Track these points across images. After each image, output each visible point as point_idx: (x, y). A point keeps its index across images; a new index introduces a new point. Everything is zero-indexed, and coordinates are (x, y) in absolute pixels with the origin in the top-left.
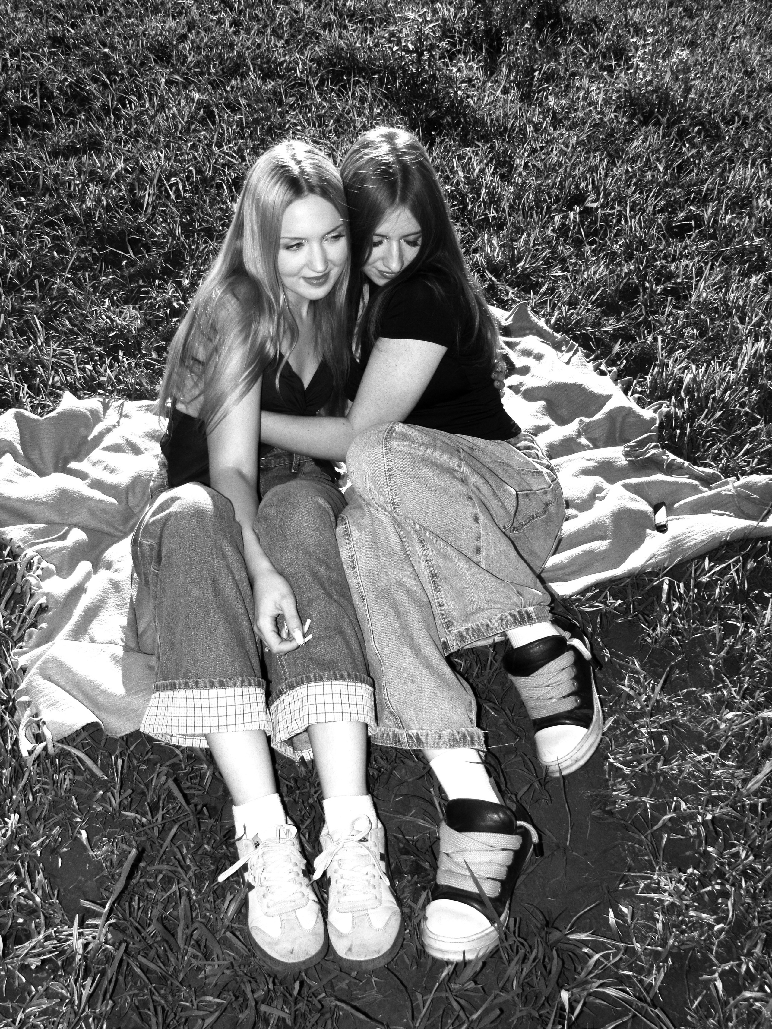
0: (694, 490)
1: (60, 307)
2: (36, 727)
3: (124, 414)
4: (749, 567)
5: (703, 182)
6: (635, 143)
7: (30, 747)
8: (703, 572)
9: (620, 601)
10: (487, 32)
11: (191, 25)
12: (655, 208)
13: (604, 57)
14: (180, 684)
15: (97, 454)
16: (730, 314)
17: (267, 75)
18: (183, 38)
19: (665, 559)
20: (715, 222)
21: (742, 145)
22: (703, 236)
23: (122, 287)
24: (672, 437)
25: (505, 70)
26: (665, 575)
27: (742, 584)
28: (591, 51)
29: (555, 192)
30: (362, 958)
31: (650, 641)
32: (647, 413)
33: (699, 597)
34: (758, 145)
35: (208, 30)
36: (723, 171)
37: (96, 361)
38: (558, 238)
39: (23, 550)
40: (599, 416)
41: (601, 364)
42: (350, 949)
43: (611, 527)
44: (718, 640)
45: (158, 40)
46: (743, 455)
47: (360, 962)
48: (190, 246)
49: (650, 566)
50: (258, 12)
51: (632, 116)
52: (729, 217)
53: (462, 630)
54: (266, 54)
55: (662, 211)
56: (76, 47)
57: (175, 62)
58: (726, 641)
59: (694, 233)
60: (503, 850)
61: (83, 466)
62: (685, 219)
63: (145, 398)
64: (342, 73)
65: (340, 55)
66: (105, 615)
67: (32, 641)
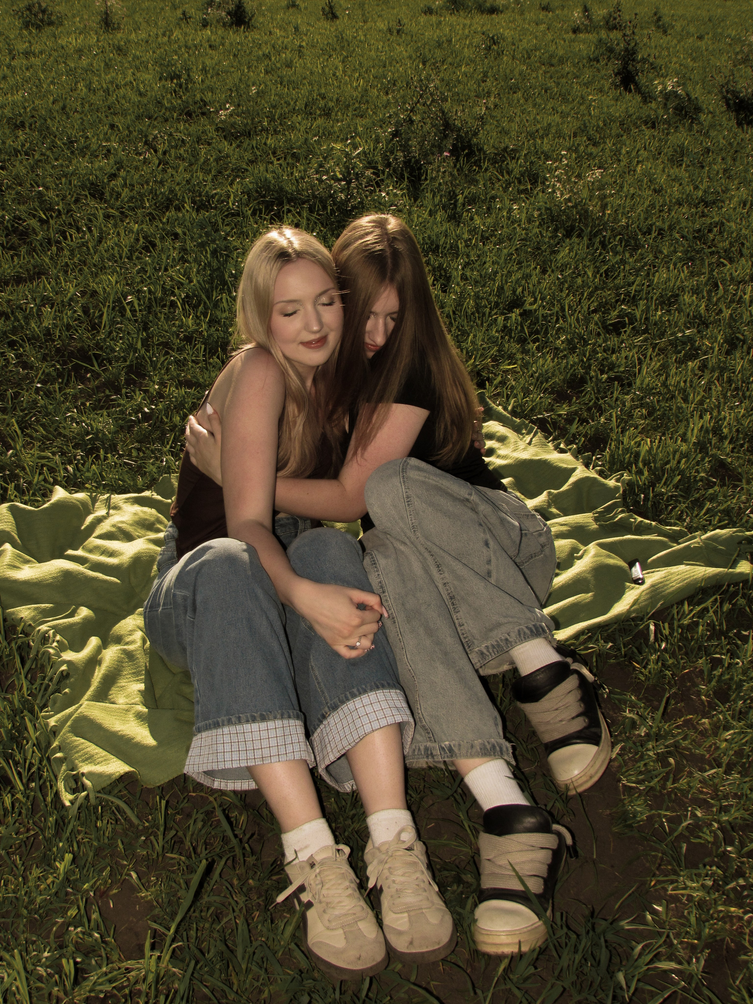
0: (665, 546)
1: (31, 417)
2: (73, 782)
3: (112, 505)
4: (725, 609)
5: (630, 284)
6: (562, 254)
7: (71, 797)
8: (684, 616)
9: (610, 644)
10: (407, 163)
11: (120, 165)
12: (589, 308)
13: (520, 182)
15: (93, 541)
16: (673, 397)
17: (200, 207)
18: (113, 176)
19: (647, 606)
20: (647, 319)
21: (661, 252)
22: (636, 332)
23: (89, 397)
24: (636, 503)
25: (429, 195)
26: (649, 619)
27: (721, 624)
28: (507, 177)
29: (493, 299)
30: (424, 950)
31: (643, 679)
32: (611, 483)
33: (683, 638)
34: (675, 252)
35: (137, 168)
36: (648, 275)
37: (78, 460)
38: (502, 338)
39: (34, 628)
40: (565, 488)
41: (560, 444)
42: (411, 943)
43: (593, 582)
44: (706, 673)
45: (89, 179)
46: (705, 514)
47: (422, 954)
48: (150, 358)
49: (634, 611)
50: (182, 151)
51: (556, 230)
52: (659, 313)
54: (197, 188)
55: (595, 311)
56: (9, 187)
57: (108, 198)
58: (715, 672)
59: (628, 329)
60: (542, 848)
61: (80, 552)
62: (618, 317)
63: (129, 492)
64: (272, 204)
65: (269, 187)
66: (122, 682)
67: (58, 705)
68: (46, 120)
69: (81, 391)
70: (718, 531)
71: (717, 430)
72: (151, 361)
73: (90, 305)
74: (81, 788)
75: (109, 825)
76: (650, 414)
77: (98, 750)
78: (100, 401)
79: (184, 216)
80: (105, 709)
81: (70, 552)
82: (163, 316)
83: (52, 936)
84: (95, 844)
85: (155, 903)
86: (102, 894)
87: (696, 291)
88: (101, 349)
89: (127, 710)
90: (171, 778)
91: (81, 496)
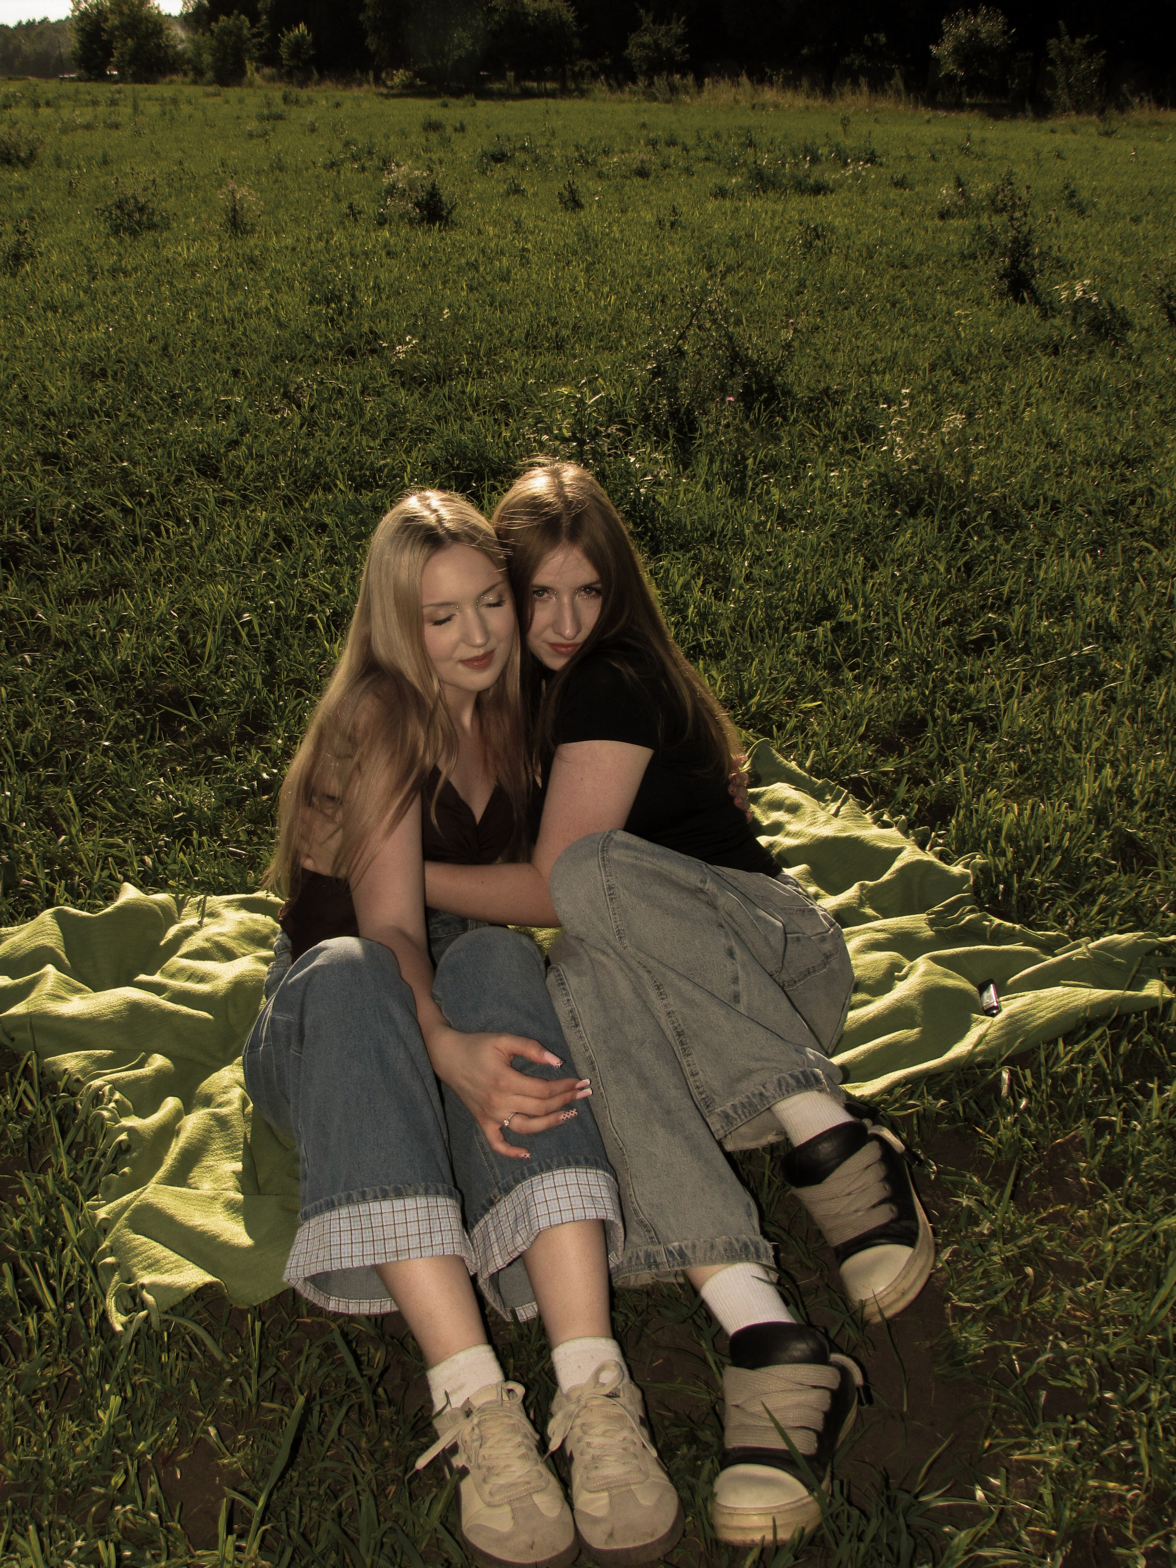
0: (1032, 959)
1: (96, 790)
2: (130, 1300)
3: (207, 911)
4: (1122, 1050)
5: (1003, 583)
6: (901, 540)
7: (124, 1319)
8: (1057, 1060)
9: (943, 1101)
10: (674, 414)
11: (244, 428)
12: (937, 619)
13: (845, 438)
14: (340, 1199)
15: (176, 962)
16: (1060, 744)
17: (361, 485)
18: (234, 444)
19: (999, 1047)
20: (1026, 632)
21: (1054, 535)
22: (1011, 652)
23: (183, 760)
24: (993, 898)
25: (704, 459)
26: (1003, 1064)
27: (1114, 1072)
28: (825, 431)
29: (793, 607)
30: (630, 1545)
31: (992, 1152)
32: (957, 869)
33: (1054, 1091)
35: (269, 432)
36: (1030, 569)
37: (160, 847)
38: (804, 663)
39: (83, 1084)
40: (886, 877)
41: (882, 815)
42: (611, 1535)
43: (920, 1011)
44: (1088, 1144)
45: (197, 449)
46: (1099, 913)
47: (627, 1551)
48: (275, 703)
49: (981, 1053)
50: (338, 407)
51: (894, 506)
52: (1045, 623)
53: (727, 1107)
54: (357, 458)
55: (947, 623)
56: (78, 463)
57: (225, 476)
58: (1100, 1142)
59: (998, 648)
60: (815, 1387)
61: (157, 978)
62: (983, 630)
63: (235, 893)
64: (469, 478)
65: (465, 454)
66: (209, 1161)
67: (113, 1190)
68: (137, 365)
69: (170, 750)
70: (1116, 936)
71: (1124, 792)
72: (276, 706)
73: (190, 629)
74: (139, 1306)
75: (179, 1362)
76: (1022, 770)
77: (168, 1252)
78: (198, 765)
79: (335, 498)
80: (181, 1197)
81: (142, 977)
82: (296, 642)
83: (90, 1520)
84: (158, 1386)
85: (243, 1474)
86: (164, 1460)
87: (1104, 591)
88: (204, 691)
89: (214, 1198)
90: (273, 1294)
91: (162, 897)
